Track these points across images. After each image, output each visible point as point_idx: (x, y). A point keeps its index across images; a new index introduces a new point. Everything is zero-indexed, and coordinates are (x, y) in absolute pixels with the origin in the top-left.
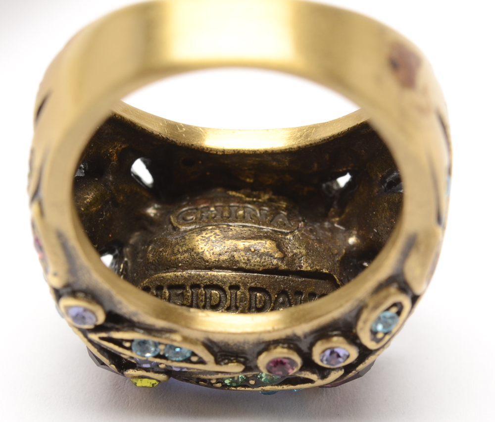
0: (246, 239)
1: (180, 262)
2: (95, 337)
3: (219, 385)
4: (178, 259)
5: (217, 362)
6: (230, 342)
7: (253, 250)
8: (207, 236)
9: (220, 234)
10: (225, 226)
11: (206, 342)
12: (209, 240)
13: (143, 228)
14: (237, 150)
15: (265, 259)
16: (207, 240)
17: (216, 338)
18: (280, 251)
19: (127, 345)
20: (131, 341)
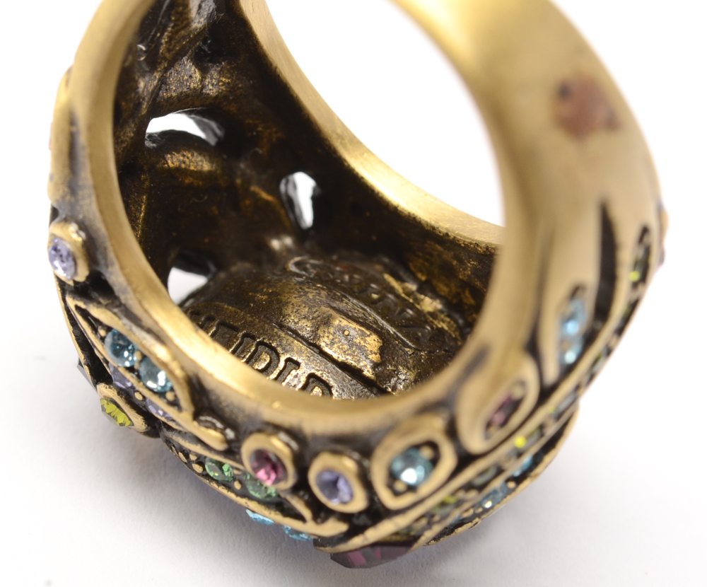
0: (348, 318)
1: (254, 302)
2: (71, 302)
3: (198, 468)
4: (255, 297)
5: (196, 416)
6: (222, 398)
7: (346, 333)
8: (307, 290)
9: (324, 296)
10: (339, 294)
11: (195, 381)
12: (305, 295)
13: (258, 262)
14: (413, 214)
15: (354, 352)
16: (302, 293)
17: (209, 384)
18: (380, 354)
19: (102, 333)
20: (109, 329)
